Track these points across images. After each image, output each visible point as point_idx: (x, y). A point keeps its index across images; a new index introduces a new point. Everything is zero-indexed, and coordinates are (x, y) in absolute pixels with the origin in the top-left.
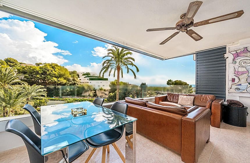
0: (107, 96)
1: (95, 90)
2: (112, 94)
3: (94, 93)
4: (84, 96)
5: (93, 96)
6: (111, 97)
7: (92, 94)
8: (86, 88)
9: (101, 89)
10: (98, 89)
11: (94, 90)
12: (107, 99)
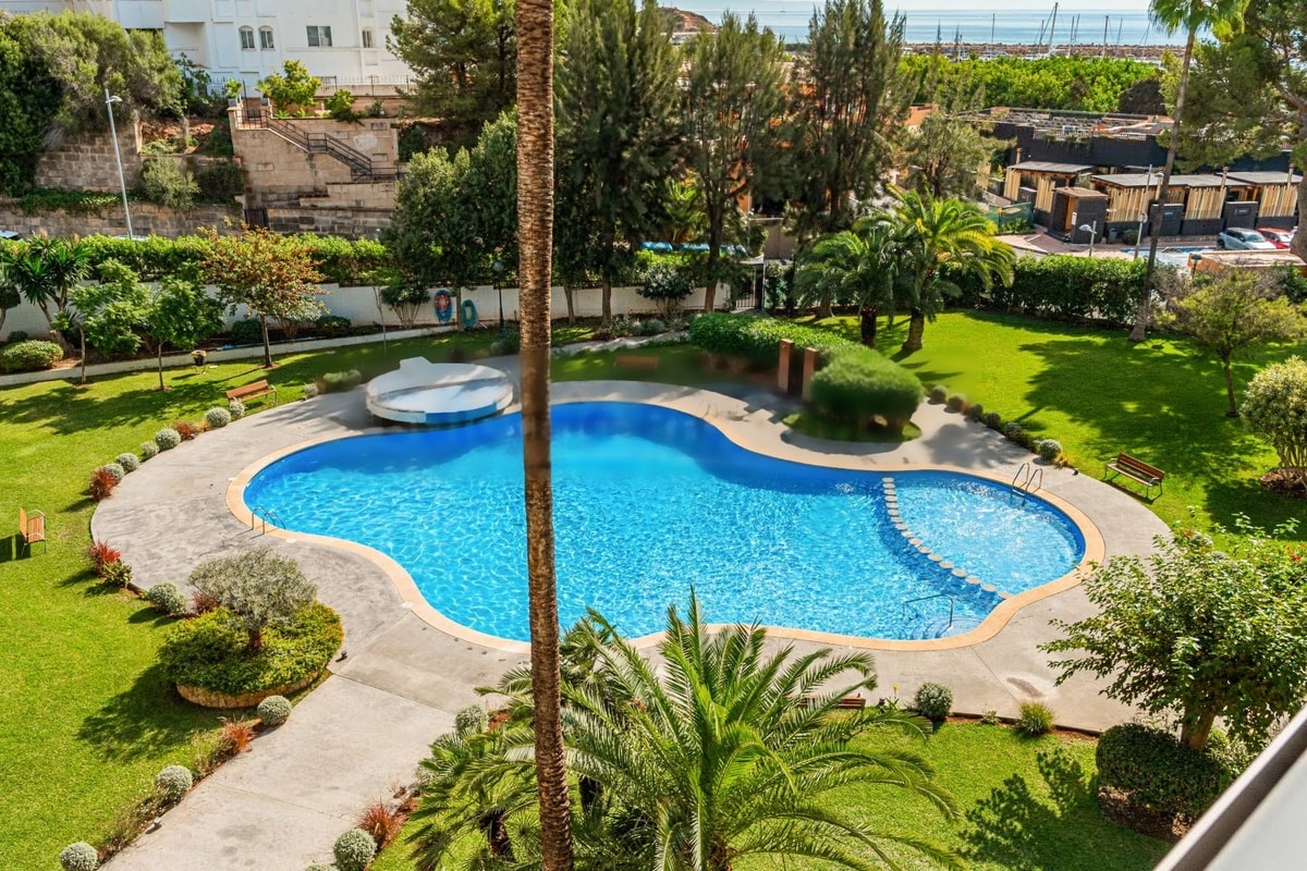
0: (382, 196)
1: (207, 107)
2: (435, 162)
3: (204, 144)
4: (74, 203)
5: (196, 197)
6: (435, 204)
7: (169, 172)
8: (77, 70)
9: (288, 97)
10: (254, 92)
11: (197, 111)
12: (389, 237)
